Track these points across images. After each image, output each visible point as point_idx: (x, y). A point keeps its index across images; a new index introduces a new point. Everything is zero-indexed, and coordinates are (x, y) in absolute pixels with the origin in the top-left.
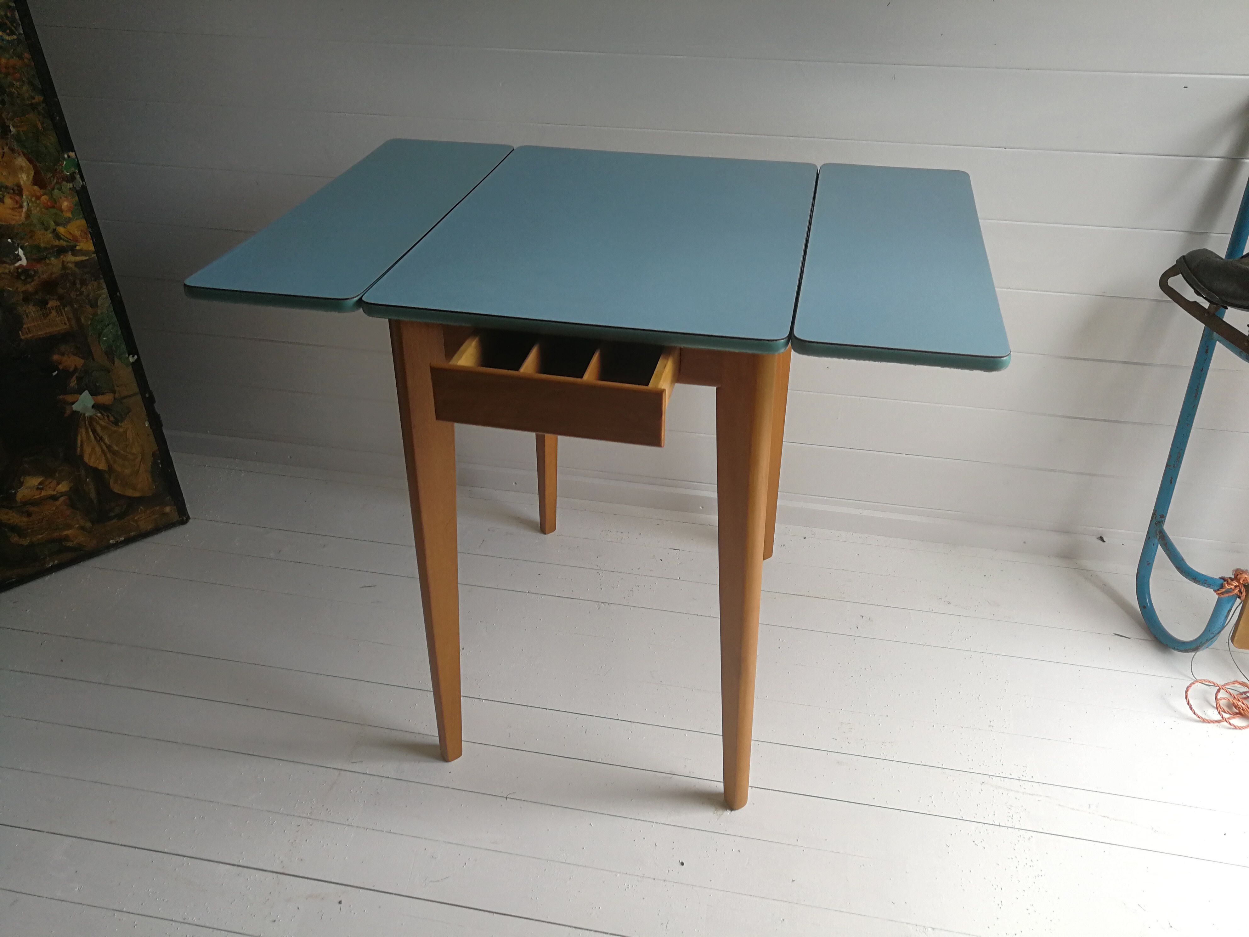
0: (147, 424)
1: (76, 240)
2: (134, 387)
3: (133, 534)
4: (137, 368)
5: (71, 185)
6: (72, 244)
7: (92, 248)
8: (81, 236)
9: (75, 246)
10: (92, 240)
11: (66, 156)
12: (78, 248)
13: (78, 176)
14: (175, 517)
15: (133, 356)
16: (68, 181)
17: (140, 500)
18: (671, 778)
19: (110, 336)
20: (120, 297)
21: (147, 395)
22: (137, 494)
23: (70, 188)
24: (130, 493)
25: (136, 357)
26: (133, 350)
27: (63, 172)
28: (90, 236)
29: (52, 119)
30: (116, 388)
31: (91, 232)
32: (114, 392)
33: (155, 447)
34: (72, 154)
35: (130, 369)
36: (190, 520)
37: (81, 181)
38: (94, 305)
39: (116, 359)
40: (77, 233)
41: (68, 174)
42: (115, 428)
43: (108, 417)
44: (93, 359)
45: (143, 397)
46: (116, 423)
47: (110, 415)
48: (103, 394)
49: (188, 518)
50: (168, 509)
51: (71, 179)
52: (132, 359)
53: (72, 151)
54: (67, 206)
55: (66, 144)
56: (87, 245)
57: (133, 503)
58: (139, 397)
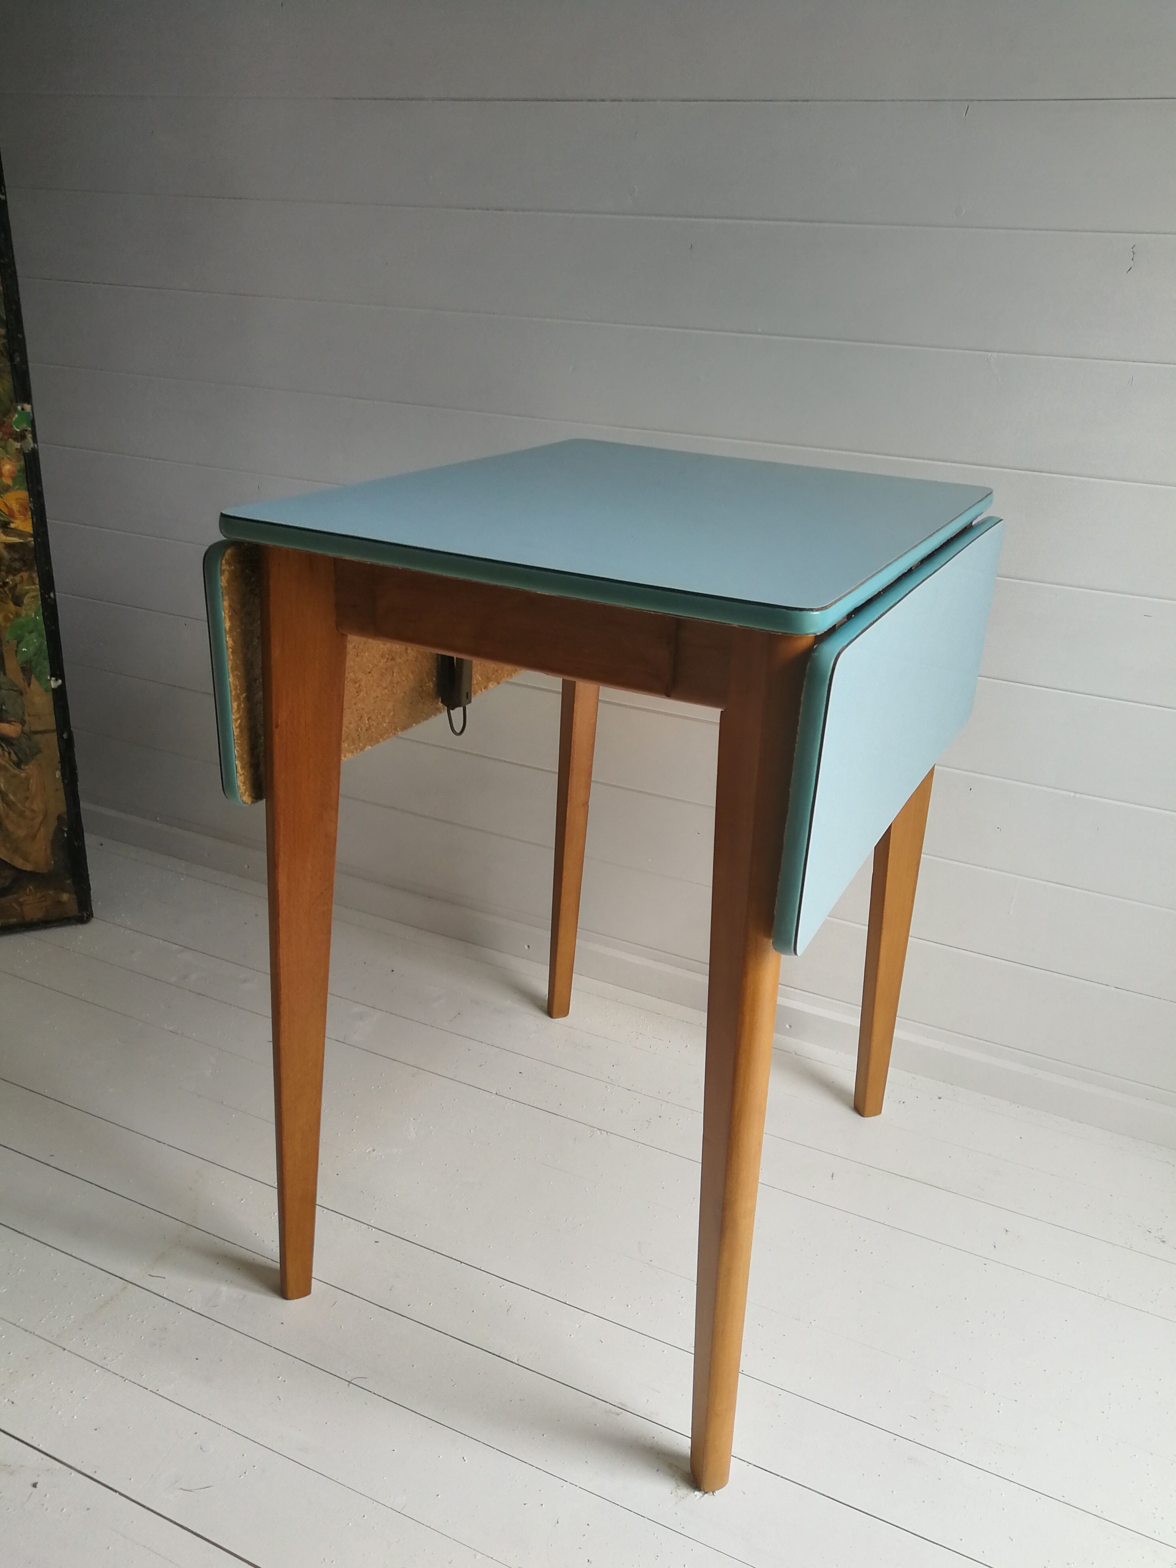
0: (58, 774)
1: (12, 514)
2: (49, 721)
3: (13, 920)
4: (60, 696)
5: (18, 445)
6: (6, 520)
7: (29, 529)
8: (19, 512)
9: (9, 523)
10: (32, 519)
11: (19, 408)
12: (12, 526)
13: (29, 436)
14: (73, 909)
15: (56, 680)
16: (16, 440)
17: (32, 876)
19: (32, 649)
20: (55, 600)
21: (65, 736)
22: (28, 867)
23: (17, 449)
24: (19, 863)
25: (60, 681)
26: (57, 671)
27: (12, 427)
28: (30, 513)
29: (12, 360)
30: (27, 718)
31: (33, 508)
32: (23, 722)
33: (62, 808)
34: (28, 407)
35: (49, 697)
36: (93, 920)
37: (32, 442)
38: (18, 602)
39: (33, 679)
40: (15, 507)
41: (18, 430)
42: (16, 771)
43: (9, 753)
44: (5, 674)
45: (60, 737)
46: (18, 765)
47: (12, 752)
48: (9, 722)
49: (90, 916)
50: (65, 897)
51: (21, 437)
52: (54, 684)
53: (28, 403)
54: (9, 470)
55: (23, 392)
56: (24, 525)
57: (21, 877)
58: (54, 737)
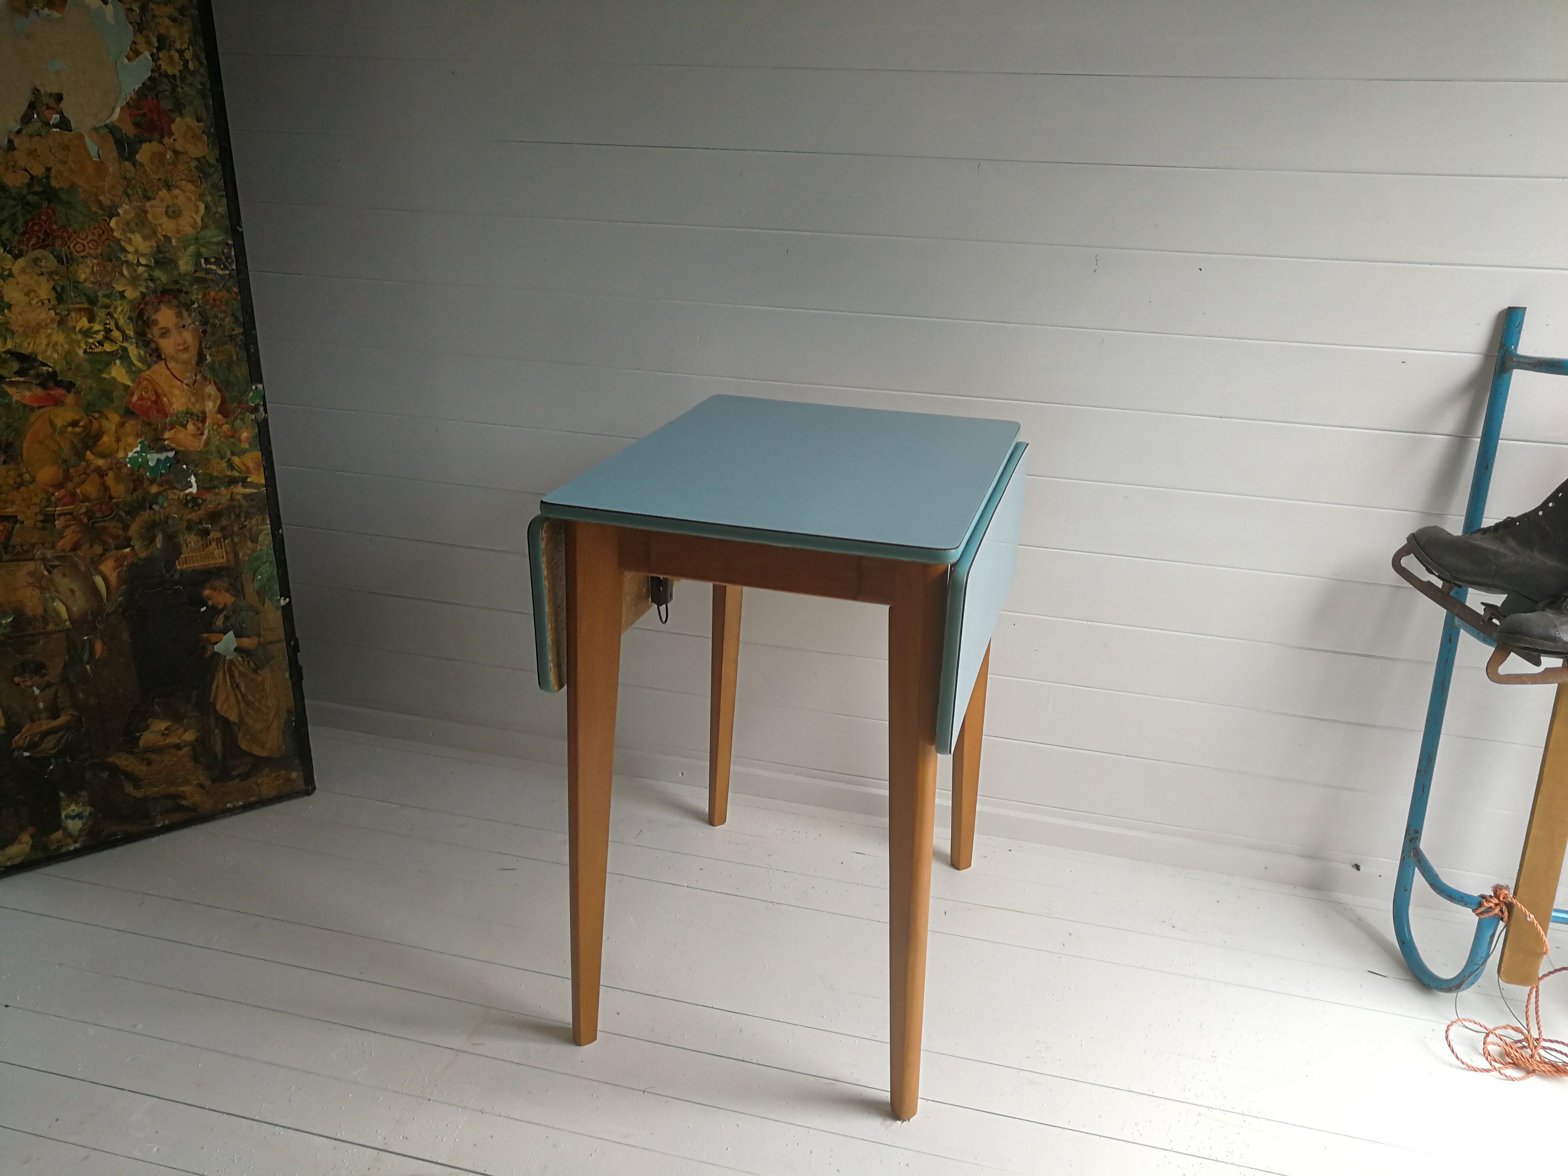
0: (287, 675)
1: (248, 471)
2: (280, 632)
3: (253, 799)
4: (287, 611)
5: (253, 417)
6: (244, 475)
7: (263, 481)
8: (254, 468)
9: (246, 478)
10: (265, 473)
11: (254, 387)
12: (249, 480)
13: (262, 409)
14: (300, 785)
15: (285, 599)
16: (251, 413)
17: (267, 759)
18: (834, 1084)
19: (266, 575)
20: (282, 535)
21: (292, 643)
22: (265, 754)
23: (252, 419)
24: (257, 751)
25: (288, 600)
26: (285, 592)
27: (248, 403)
28: (263, 468)
29: (248, 351)
30: (262, 632)
31: (265, 464)
32: (259, 636)
33: (292, 703)
34: (260, 386)
35: (279, 613)
36: (316, 791)
37: (264, 414)
38: (255, 540)
39: (266, 600)
40: (251, 465)
41: (253, 405)
42: (254, 676)
43: (248, 662)
44: (244, 597)
45: (288, 644)
46: (255, 671)
47: (251, 661)
48: (248, 637)
49: (314, 788)
50: (294, 775)
51: (255, 410)
52: (283, 602)
53: (261, 383)
54: (246, 436)
55: (256, 376)
56: (258, 478)
57: (258, 763)
58: (284, 644)
